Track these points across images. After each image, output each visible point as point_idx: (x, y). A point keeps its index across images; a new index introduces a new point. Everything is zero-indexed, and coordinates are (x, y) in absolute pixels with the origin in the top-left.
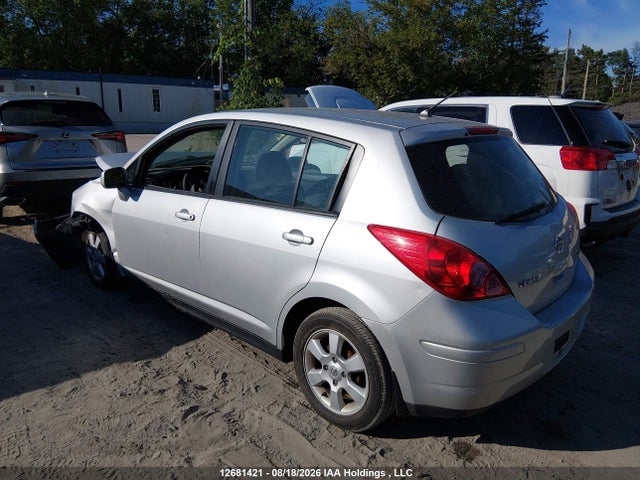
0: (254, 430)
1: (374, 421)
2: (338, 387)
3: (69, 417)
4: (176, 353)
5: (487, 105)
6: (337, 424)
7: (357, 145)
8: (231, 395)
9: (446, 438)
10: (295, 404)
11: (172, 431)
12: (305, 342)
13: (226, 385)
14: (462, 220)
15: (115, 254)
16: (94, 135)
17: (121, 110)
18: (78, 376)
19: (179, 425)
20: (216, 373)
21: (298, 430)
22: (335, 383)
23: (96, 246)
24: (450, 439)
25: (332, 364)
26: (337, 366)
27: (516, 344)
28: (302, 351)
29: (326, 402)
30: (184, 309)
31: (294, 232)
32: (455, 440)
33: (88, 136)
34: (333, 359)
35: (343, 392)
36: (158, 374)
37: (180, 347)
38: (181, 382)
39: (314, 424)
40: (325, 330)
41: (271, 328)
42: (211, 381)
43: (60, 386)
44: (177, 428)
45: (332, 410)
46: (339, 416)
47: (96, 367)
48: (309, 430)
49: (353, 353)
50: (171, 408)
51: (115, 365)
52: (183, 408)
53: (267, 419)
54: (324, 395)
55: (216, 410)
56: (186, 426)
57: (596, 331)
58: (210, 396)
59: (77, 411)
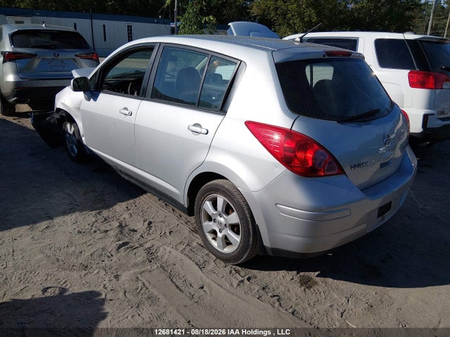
0: (164, 259)
1: (244, 258)
2: (223, 233)
3: (41, 245)
4: (120, 207)
5: (358, 38)
6: (221, 259)
7: (241, 61)
8: (153, 236)
9: (295, 272)
10: (195, 244)
11: (109, 257)
12: (202, 203)
13: (150, 229)
14: (312, 119)
15: (83, 138)
16: (77, 56)
17: (105, 40)
18: (52, 219)
19: (113, 253)
20: (145, 221)
21: (193, 261)
22: (220, 231)
23: (71, 133)
24: (298, 273)
25: (219, 218)
26: (222, 220)
27: (345, 209)
28: (200, 209)
29: (215, 244)
30: (127, 178)
31: (196, 125)
32: (302, 274)
33: (72, 56)
34: (220, 215)
35: (226, 238)
36: (105, 219)
37: (123, 203)
38: (120, 226)
39: (206, 258)
40: (215, 195)
41: (180, 192)
42: (141, 226)
43: (38, 225)
44: (112, 256)
45: (218, 249)
46: (222, 253)
47: (64, 213)
48: (202, 262)
49: (233, 211)
50: (111, 242)
51: (77, 213)
52: (118, 243)
53: (174, 252)
54: (214, 239)
55: (141, 245)
56: (119, 255)
57: (420, 206)
58: (138, 236)
59: (48, 241)
